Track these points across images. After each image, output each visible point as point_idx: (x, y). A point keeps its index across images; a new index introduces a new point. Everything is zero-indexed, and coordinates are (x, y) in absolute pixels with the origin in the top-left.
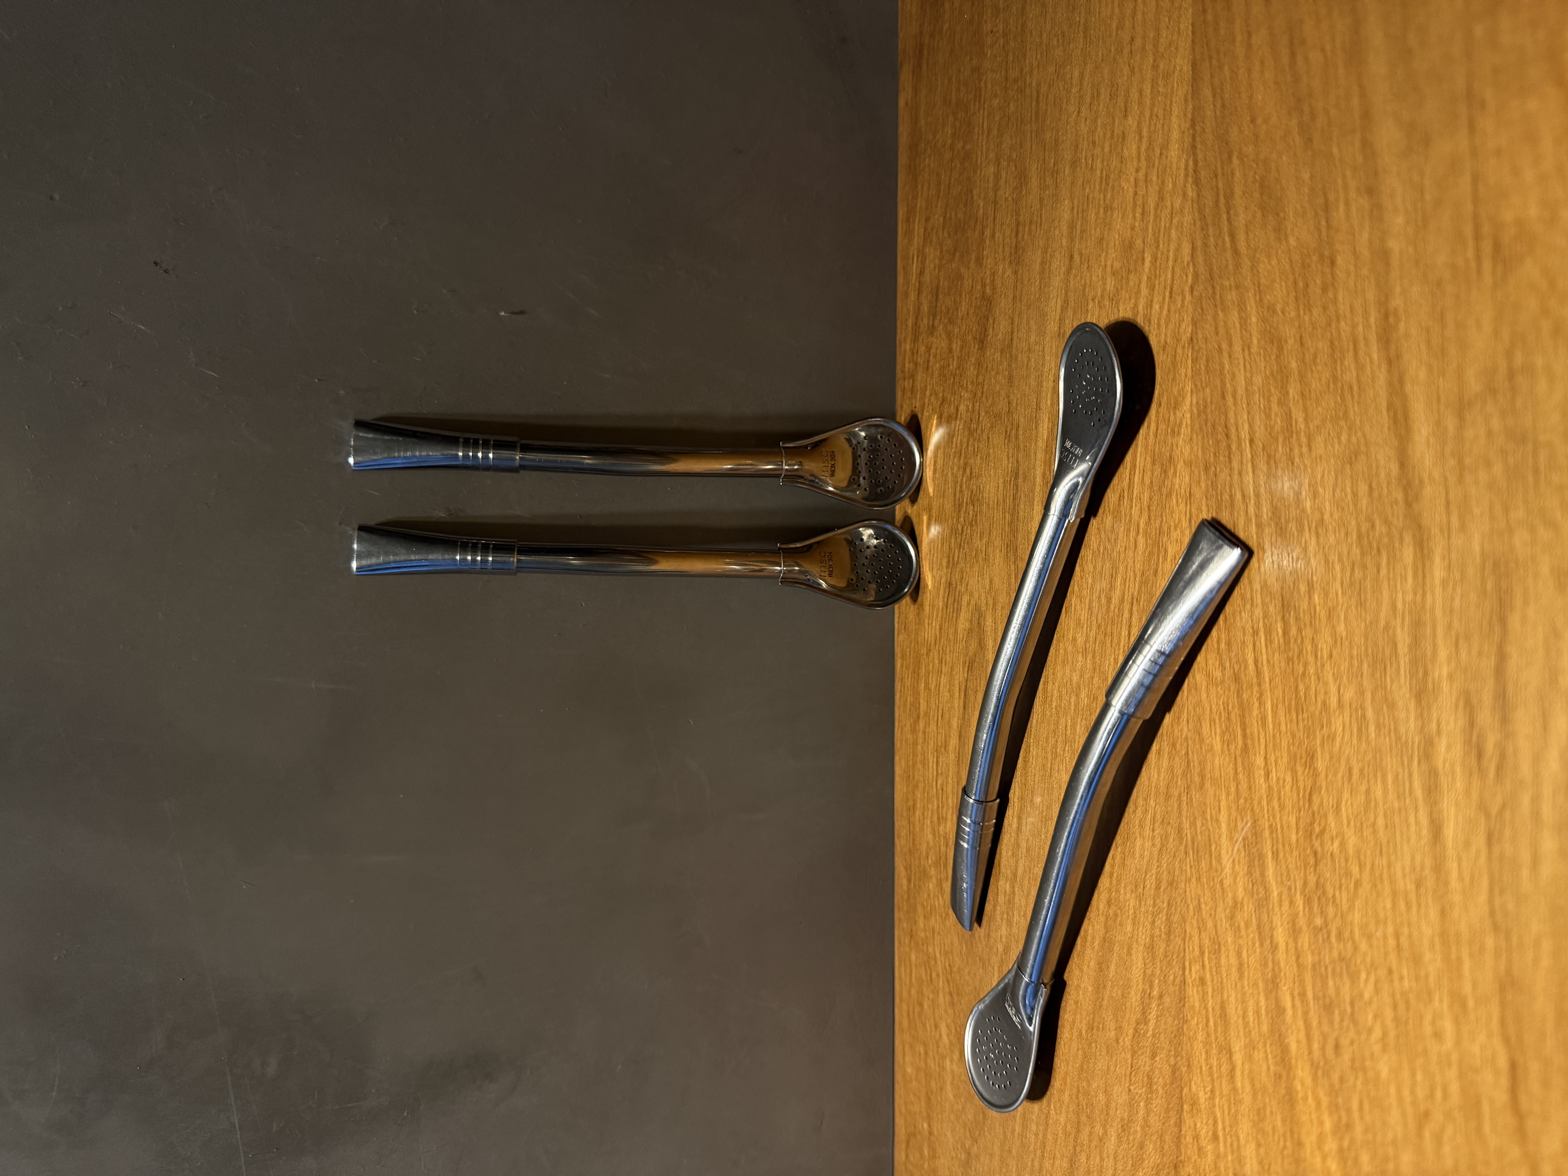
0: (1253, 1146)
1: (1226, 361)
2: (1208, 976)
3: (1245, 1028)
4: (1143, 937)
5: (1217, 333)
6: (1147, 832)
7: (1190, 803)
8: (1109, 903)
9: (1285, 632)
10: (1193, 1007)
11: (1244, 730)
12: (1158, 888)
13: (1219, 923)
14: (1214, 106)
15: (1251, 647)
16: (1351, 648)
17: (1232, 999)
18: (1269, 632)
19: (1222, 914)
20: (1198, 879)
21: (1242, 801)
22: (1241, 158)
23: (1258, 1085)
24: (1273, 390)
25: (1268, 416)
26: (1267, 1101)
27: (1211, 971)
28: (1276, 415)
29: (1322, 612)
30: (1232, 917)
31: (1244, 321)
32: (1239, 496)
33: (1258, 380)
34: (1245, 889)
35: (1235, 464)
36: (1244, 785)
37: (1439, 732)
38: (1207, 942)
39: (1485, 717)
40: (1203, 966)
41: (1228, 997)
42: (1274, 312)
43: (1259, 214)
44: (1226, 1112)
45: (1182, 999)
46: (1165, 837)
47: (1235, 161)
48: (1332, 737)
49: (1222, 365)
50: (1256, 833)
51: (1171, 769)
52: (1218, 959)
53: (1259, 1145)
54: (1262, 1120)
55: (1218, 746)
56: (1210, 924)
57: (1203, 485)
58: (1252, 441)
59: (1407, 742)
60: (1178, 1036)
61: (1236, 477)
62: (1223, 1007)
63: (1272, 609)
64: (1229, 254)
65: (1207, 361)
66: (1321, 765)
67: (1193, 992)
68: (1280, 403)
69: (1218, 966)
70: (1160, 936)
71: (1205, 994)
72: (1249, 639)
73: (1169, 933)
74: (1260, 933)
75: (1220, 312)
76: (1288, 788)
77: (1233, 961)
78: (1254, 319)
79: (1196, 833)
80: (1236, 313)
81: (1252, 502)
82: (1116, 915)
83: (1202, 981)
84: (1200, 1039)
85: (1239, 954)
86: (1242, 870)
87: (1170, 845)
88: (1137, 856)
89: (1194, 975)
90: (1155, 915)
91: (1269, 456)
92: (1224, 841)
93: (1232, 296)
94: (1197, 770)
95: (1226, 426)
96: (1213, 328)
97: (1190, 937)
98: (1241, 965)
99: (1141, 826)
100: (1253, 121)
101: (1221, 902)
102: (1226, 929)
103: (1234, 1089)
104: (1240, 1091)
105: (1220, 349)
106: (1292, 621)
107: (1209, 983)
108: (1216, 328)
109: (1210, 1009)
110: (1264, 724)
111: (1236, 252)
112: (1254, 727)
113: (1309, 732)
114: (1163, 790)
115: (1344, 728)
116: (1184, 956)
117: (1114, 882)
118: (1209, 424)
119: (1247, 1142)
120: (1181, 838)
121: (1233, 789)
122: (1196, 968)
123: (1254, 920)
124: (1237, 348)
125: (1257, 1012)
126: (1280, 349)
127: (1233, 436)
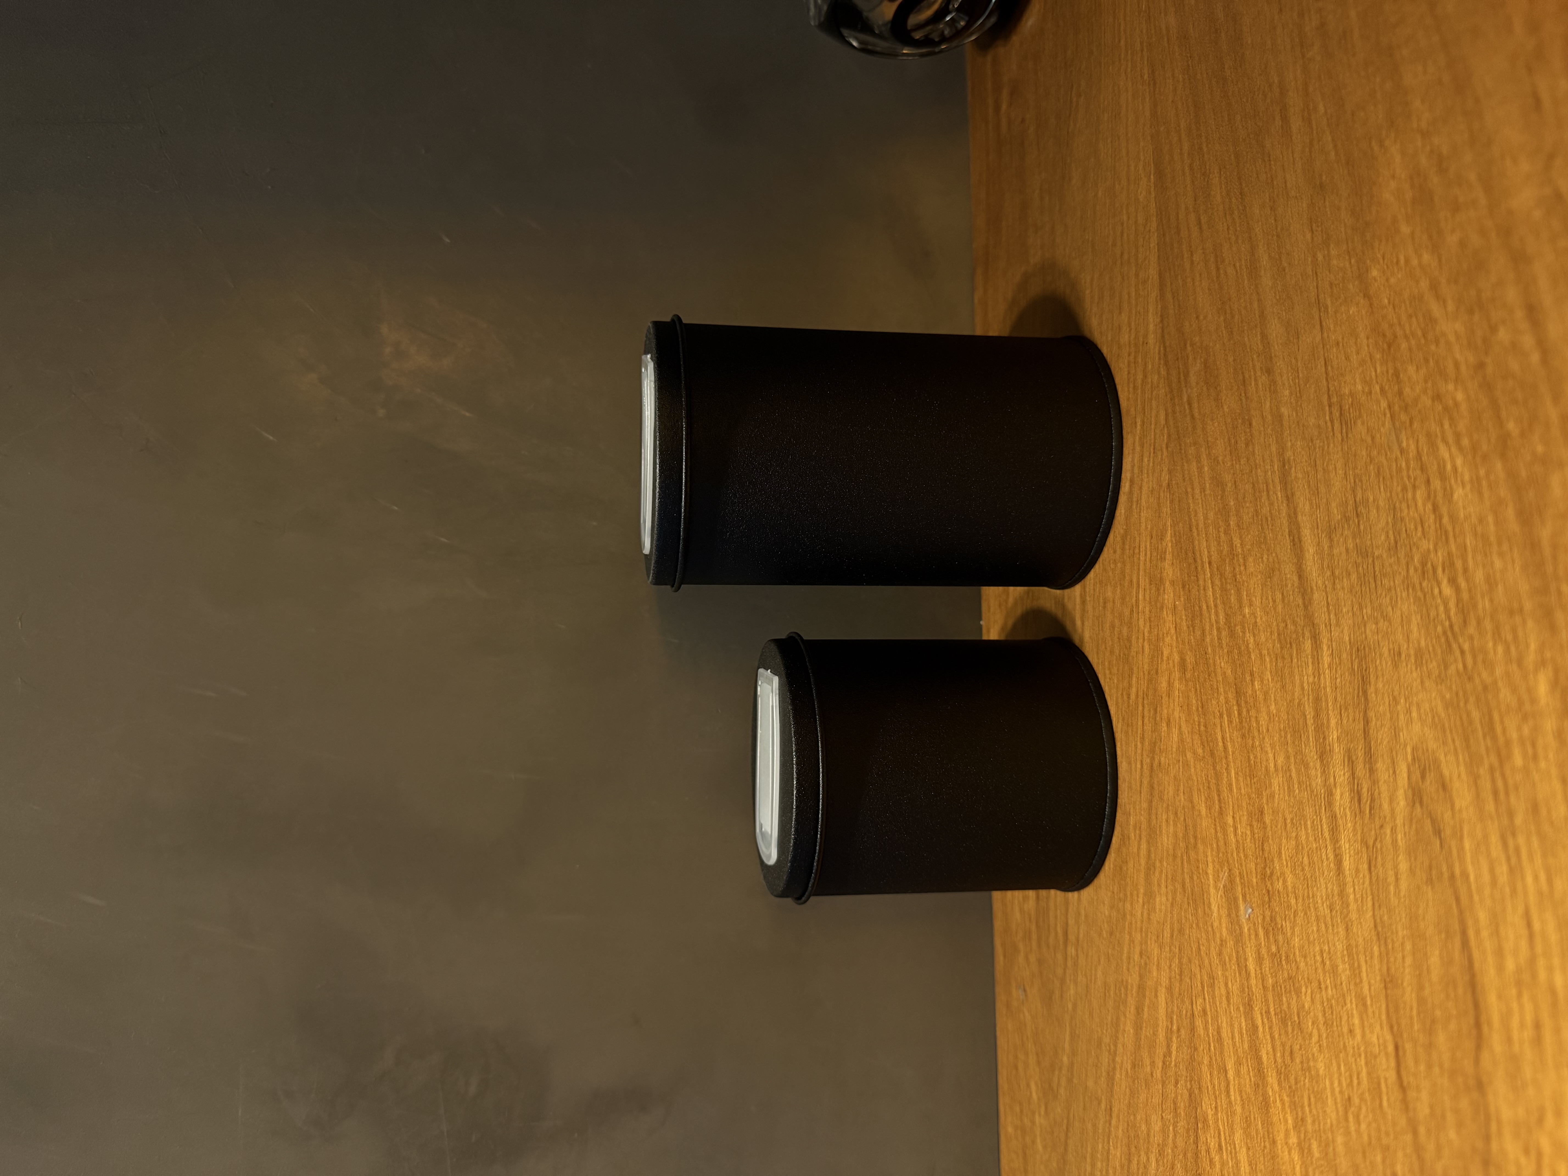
0: (1244, 1150)
1: (1190, 501)
2: (1208, 1006)
3: (1234, 1048)
4: (1165, 981)
5: (1184, 480)
6: (1163, 889)
7: (1189, 861)
8: (1141, 954)
9: (1240, 714)
10: (1200, 1035)
11: (1219, 795)
12: (1172, 936)
13: (1212, 960)
14: (1174, 306)
15: (1219, 727)
16: (1280, 722)
17: (1224, 1025)
18: (1229, 716)
19: (1214, 953)
20: (1197, 925)
21: (1221, 855)
22: (1192, 345)
23: (1244, 1097)
24: (1220, 523)
25: (1219, 544)
26: (1252, 1108)
27: (1209, 1002)
28: (1224, 542)
29: (1260, 696)
30: (1220, 954)
31: (1200, 469)
32: (1204, 607)
33: (1211, 515)
34: (1227, 929)
35: (1201, 582)
36: (1222, 843)
37: (1335, 785)
38: (1205, 978)
39: (1361, 769)
40: (1204, 999)
41: (1222, 1023)
42: (1218, 462)
43: (1205, 388)
44: (1226, 1124)
45: (1193, 1029)
46: (1174, 892)
47: (1189, 348)
48: (1272, 796)
49: (1188, 504)
50: (1231, 881)
51: (1175, 835)
52: (1213, 991)
53: (1248, 1149)
54: (1249, 1126)
55: (1204, 811)
56: (1206, 961)
57: (1182, 599)
58: (1210, 563)
59: (1317, 795)
60: (1192, 1064)
61: (1202, 592)
62: (1219, 1033)
63: (1230, 695)
64: (1188, 418)
65: (1179, 501)
66: (1267, 819)
67: (1199, 1022)
68: (1225, 533)
69: (1214, 997)
70: (1175, 977)
71: (1207, 1022)
72: (1218, 721)
73: (1181, 975)
74: (1238, 964)
75: (1185, 464)
76: (1248, 840)
77: (1223, 992)
78: (1206, 469)
79: (1194, 886)
80: (1194, 464)
81: (1213, 611)
82: (1146, 964)
83: (1204, 1011)
84: (1205, 1062)
85: (1226, 984)
86: (1224, 912)
87: (1178, 899)
88: (1157, 911)
89: (1199, 1007)
90: (1171, 960)
91: (1221, 575)
92: (1212, 891)
93: (1192, 450)
94: (1192, 833)
95: (1193, 551)
96: (1181, 476)
97: (1195, 976)
98: (1228, 993)
99: (1159, 885)
100: (1197, 317)
101: (1213, 942)
102: (1217, 964)
103: (1230, 1102)
104: (1234, 1103)
105: (1187, 492)
106: (1243, 704)
107: (1209, 1013)
108: (1183, 476)
109: (1211, 1035)
110: (1231, 790)
111: (1193, 417)
112: (1225, 793)
113: (1259, 795)
114: (1171, 851)
115: (1279, 787)
116: (1192, 992)
117: (1144, 935)
118: (1183, 551)
119: (1241, 1147)
120: (1185, 891)
121: (1215, 846)
122: (1200, 1001)
123: (1234, 954)
124: (1197, 491)
125: (1241, 1033)
126: (1223, 491)
127: (1199, 561)
